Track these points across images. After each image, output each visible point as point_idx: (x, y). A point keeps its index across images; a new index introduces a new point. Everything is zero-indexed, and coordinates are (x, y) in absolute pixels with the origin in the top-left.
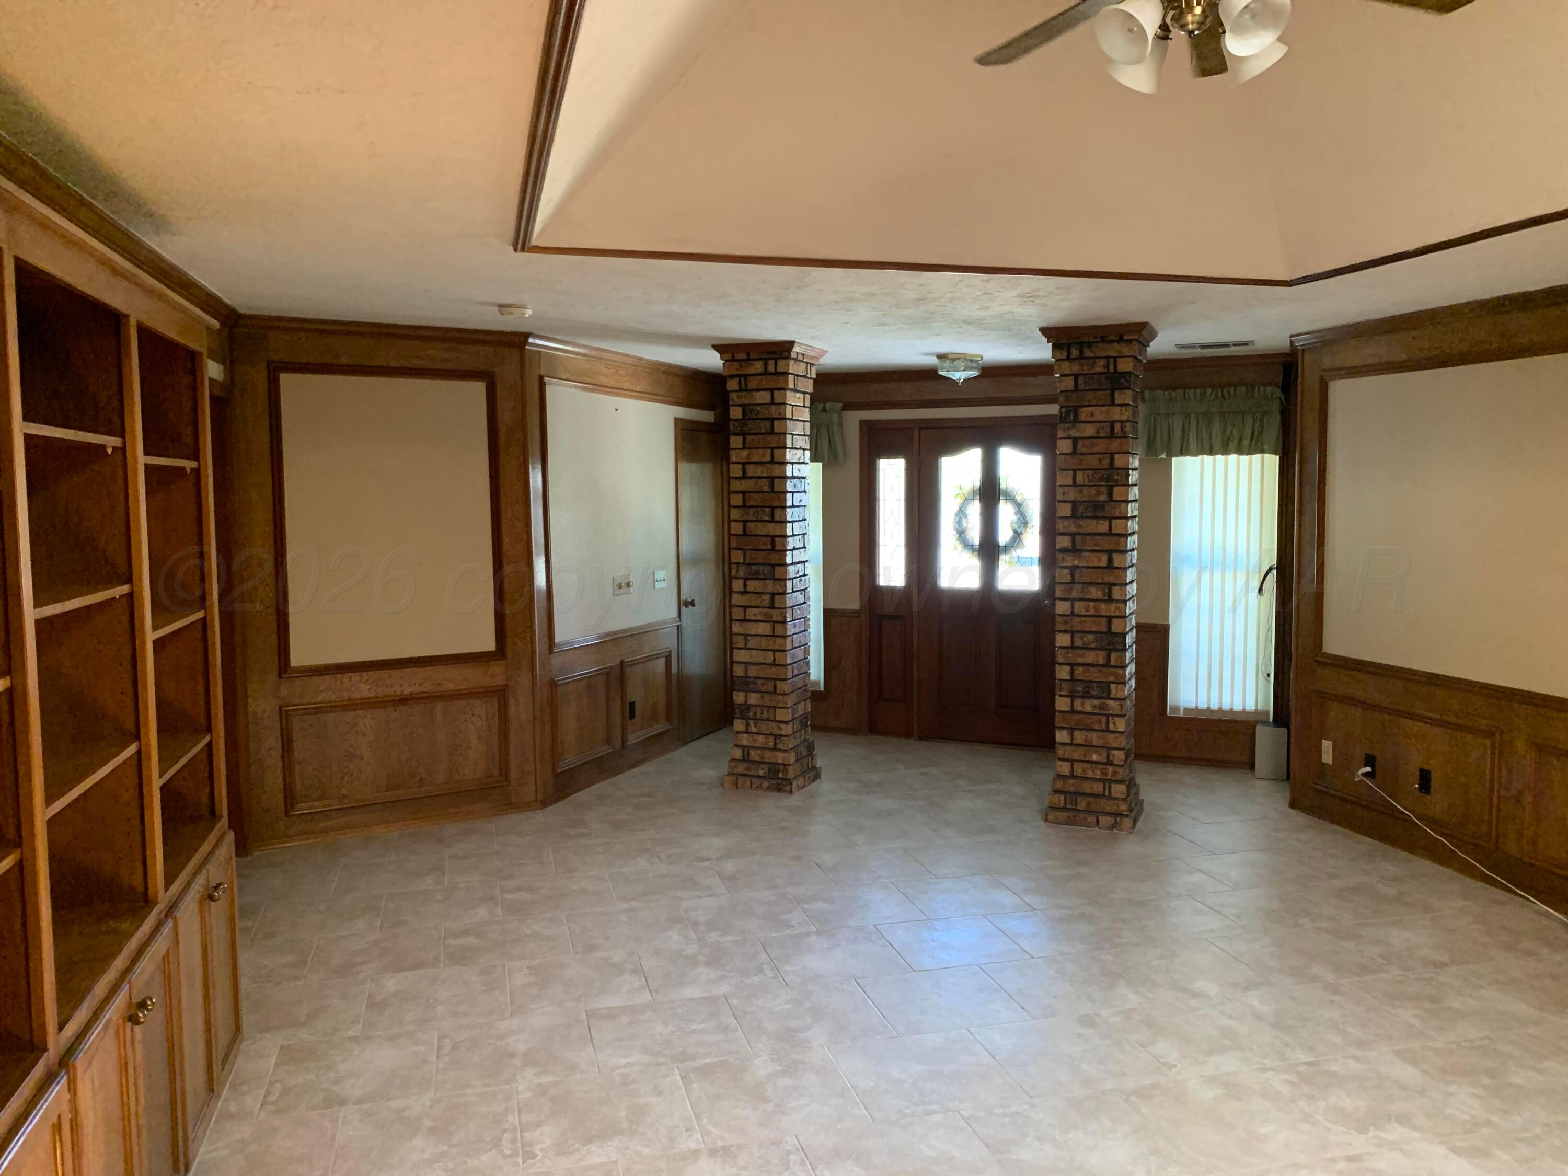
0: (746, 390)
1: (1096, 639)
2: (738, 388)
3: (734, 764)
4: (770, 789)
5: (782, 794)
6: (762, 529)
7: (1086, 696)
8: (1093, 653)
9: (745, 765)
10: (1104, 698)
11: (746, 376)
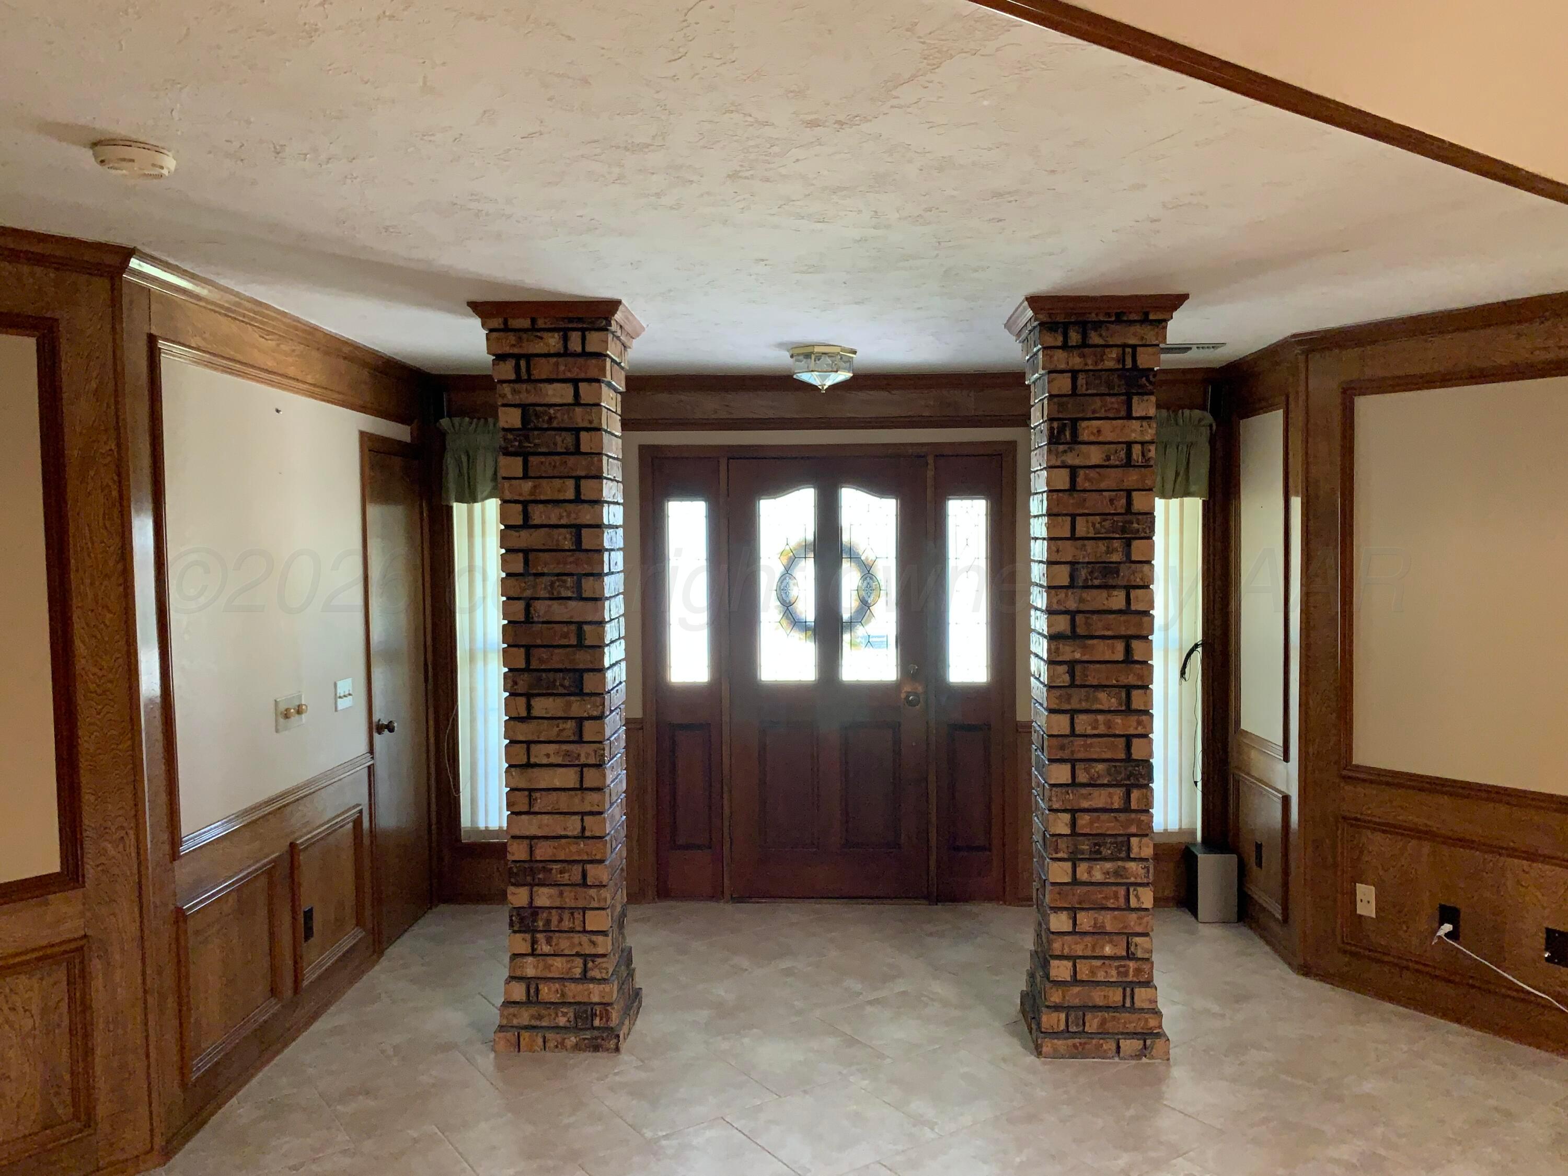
0: (529, 380)
1: (1108, 770)
2: (513, 377)
3: (511, 1010)
4: (577, 1048)
5: (598, 1054)
6: (559, 611)
7: (1096, 857)
8: (1104, 792)
9: (533, 1010)
10: (1122, 859)
11: (529, 357)
